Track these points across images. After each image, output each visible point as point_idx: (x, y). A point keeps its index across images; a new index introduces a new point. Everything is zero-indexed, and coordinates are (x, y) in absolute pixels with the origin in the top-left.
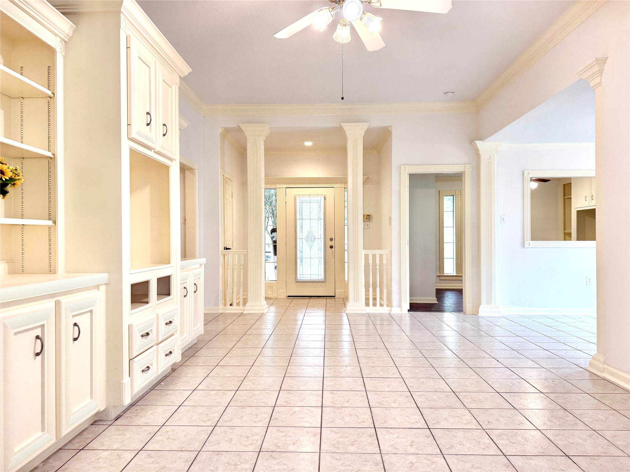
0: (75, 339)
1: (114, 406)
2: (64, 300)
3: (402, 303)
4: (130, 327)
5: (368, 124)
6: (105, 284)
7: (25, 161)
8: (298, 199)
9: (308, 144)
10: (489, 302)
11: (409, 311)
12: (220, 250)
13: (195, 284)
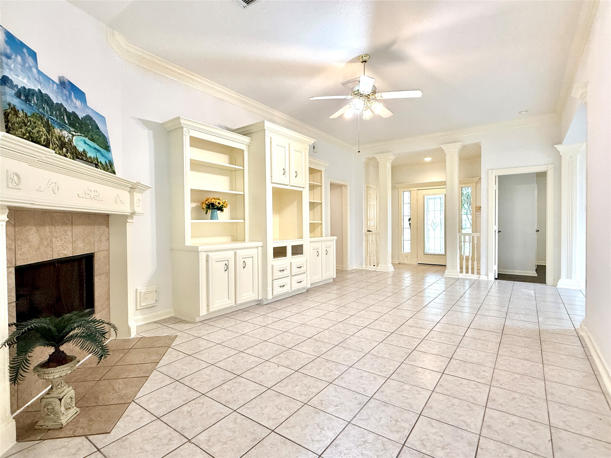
0: (244, 267)
1: (265, 299)
2: (238, 251)
3: (489, 273)
4: (272, 266)
5: (461, 143)
6: (261, 246)
7: (237, 196)
8: (426, 197)
9: (428, 159)
12: (363, 232)
13: (326, 250)
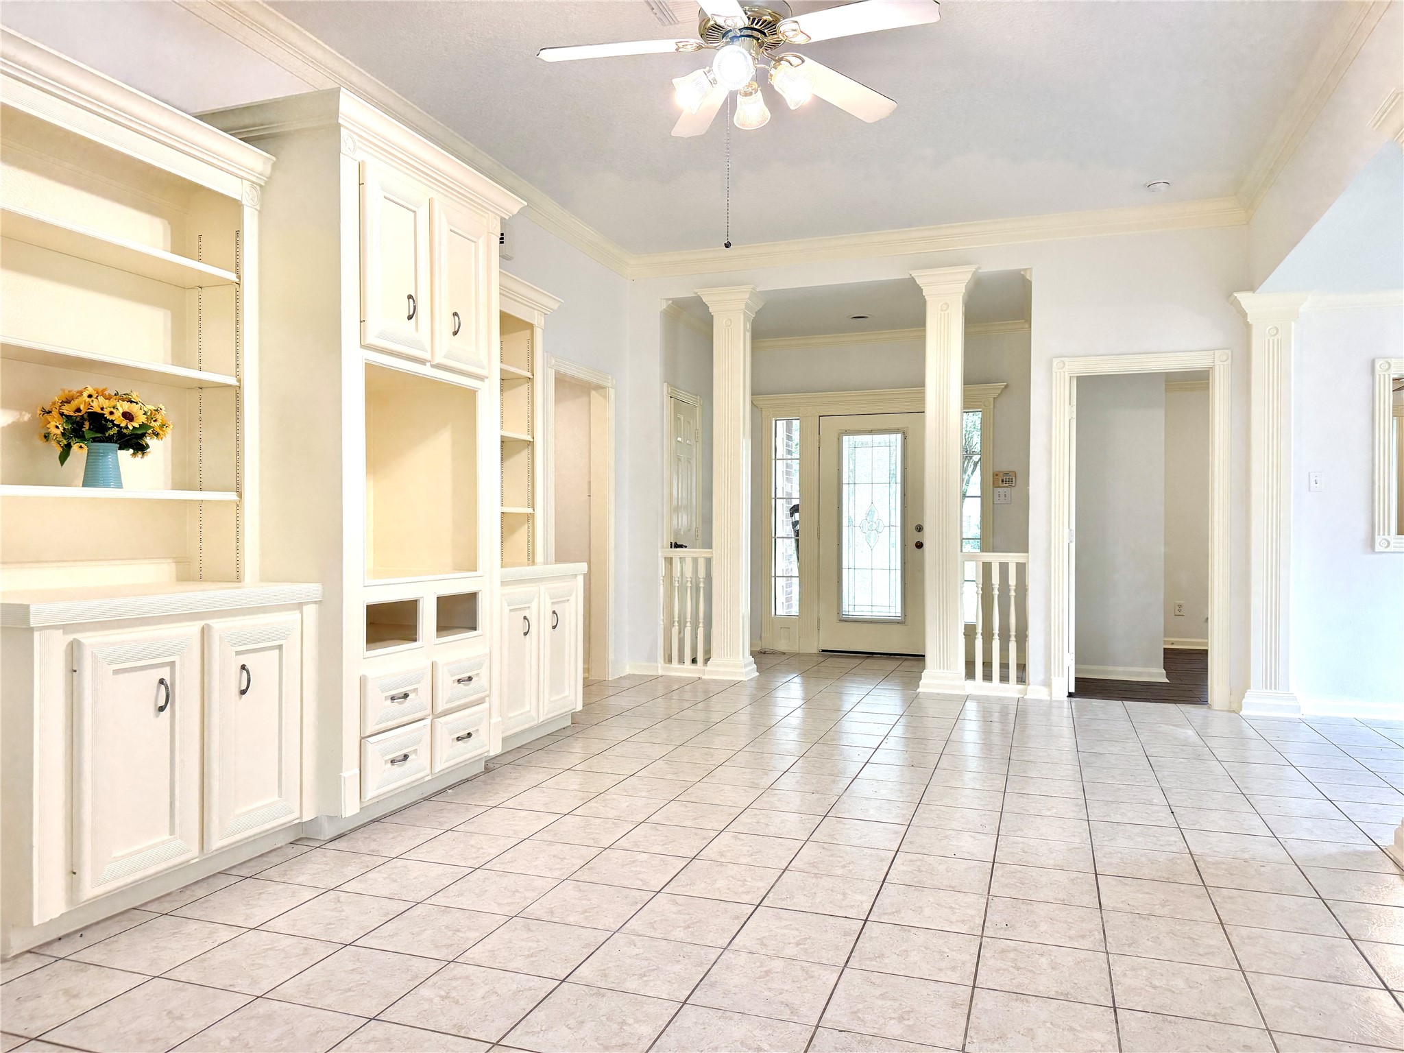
0: (243, 692)
1: (329, 817)
2: (217, 625)
3: (1052, 677)
4: (363, 681)
5: (973, 267)
6: (316, 602)
7: (205, 393)
8: (845, 439)
10: (1273, 681)
11: (1070, 695)
12: (661, 549)
13: (554, 612)
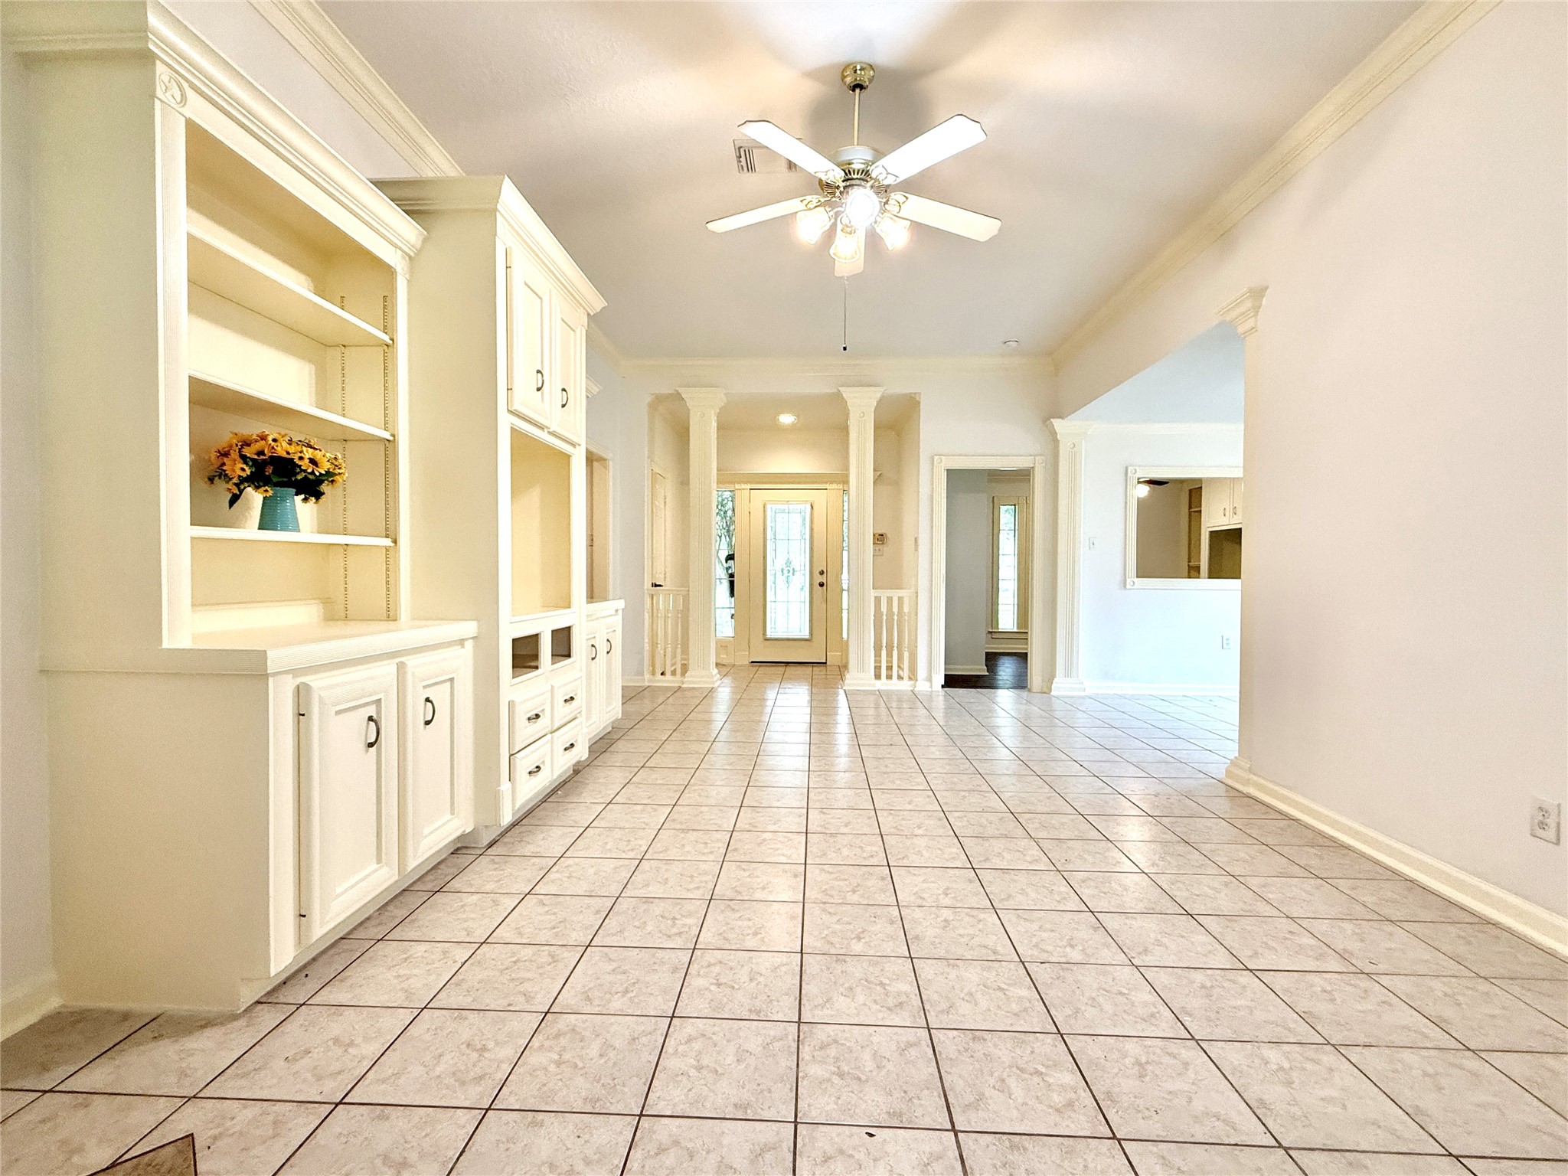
0: (428, 723)
1: (486, 827)
2: (411, 661)
3: (933, 675)
4: (511, 705)
5: (882, 389)
6: (473, 638)
7: (348, 445)
8: (768, 507)
9: (787, 419)
10: (1068, 673)
11: (943, 687)
12: (646, 588)
13: (608, 640)
